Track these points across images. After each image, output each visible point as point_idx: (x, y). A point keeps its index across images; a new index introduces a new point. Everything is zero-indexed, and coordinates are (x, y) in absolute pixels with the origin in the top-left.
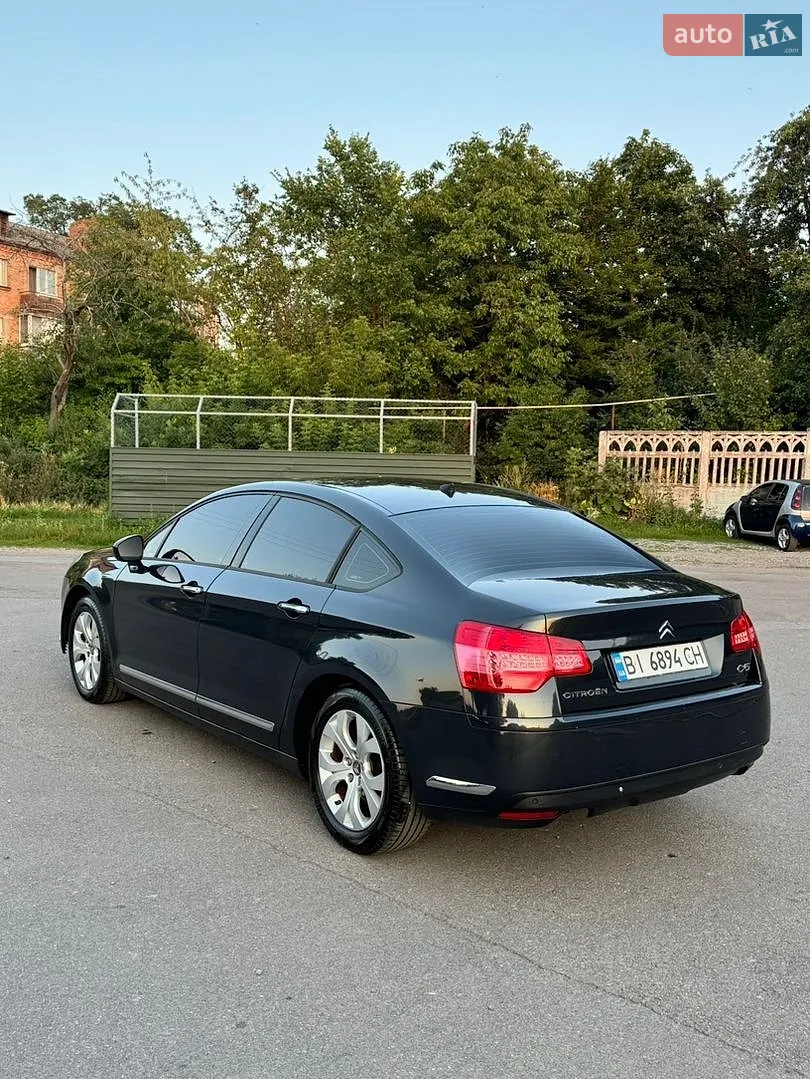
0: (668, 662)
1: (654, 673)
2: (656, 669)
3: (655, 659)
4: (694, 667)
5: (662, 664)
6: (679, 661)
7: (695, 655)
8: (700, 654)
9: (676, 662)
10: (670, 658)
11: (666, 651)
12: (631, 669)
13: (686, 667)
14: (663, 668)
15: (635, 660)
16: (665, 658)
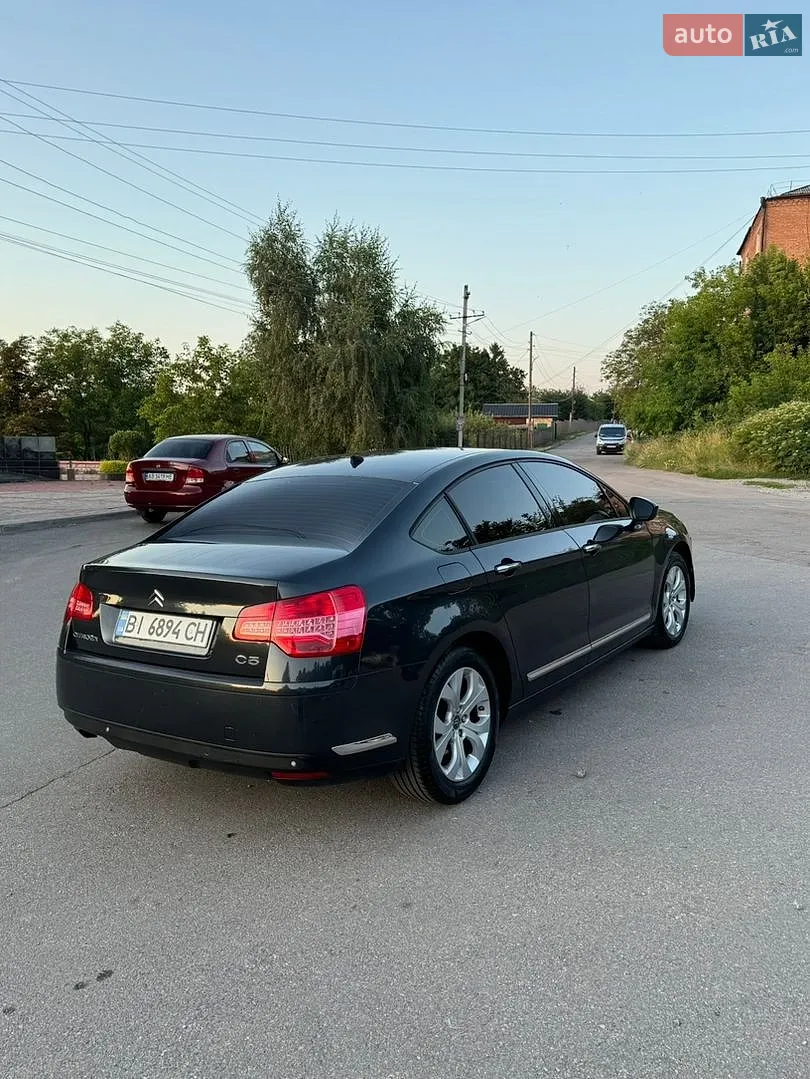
0: (166, 630)
1: (148, 637)
2: (151, 634)
3: (156, 625)
4: (191, 642)
5: (160, 631)
6: (177, 634)
7: (198, 632)
8: (203, 633)
9: (174, 633)
10: (169, 628)
11: (171, 621)
12: (130, 628)
13: (182, 639)
14: (158, 635)
15: (139, 620)
16: (165, 627)
